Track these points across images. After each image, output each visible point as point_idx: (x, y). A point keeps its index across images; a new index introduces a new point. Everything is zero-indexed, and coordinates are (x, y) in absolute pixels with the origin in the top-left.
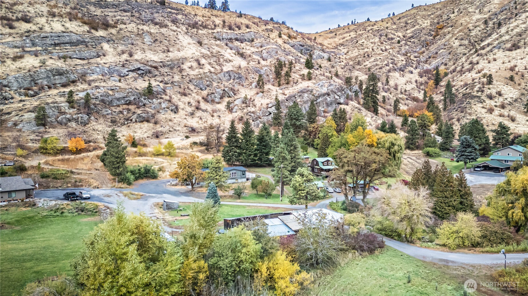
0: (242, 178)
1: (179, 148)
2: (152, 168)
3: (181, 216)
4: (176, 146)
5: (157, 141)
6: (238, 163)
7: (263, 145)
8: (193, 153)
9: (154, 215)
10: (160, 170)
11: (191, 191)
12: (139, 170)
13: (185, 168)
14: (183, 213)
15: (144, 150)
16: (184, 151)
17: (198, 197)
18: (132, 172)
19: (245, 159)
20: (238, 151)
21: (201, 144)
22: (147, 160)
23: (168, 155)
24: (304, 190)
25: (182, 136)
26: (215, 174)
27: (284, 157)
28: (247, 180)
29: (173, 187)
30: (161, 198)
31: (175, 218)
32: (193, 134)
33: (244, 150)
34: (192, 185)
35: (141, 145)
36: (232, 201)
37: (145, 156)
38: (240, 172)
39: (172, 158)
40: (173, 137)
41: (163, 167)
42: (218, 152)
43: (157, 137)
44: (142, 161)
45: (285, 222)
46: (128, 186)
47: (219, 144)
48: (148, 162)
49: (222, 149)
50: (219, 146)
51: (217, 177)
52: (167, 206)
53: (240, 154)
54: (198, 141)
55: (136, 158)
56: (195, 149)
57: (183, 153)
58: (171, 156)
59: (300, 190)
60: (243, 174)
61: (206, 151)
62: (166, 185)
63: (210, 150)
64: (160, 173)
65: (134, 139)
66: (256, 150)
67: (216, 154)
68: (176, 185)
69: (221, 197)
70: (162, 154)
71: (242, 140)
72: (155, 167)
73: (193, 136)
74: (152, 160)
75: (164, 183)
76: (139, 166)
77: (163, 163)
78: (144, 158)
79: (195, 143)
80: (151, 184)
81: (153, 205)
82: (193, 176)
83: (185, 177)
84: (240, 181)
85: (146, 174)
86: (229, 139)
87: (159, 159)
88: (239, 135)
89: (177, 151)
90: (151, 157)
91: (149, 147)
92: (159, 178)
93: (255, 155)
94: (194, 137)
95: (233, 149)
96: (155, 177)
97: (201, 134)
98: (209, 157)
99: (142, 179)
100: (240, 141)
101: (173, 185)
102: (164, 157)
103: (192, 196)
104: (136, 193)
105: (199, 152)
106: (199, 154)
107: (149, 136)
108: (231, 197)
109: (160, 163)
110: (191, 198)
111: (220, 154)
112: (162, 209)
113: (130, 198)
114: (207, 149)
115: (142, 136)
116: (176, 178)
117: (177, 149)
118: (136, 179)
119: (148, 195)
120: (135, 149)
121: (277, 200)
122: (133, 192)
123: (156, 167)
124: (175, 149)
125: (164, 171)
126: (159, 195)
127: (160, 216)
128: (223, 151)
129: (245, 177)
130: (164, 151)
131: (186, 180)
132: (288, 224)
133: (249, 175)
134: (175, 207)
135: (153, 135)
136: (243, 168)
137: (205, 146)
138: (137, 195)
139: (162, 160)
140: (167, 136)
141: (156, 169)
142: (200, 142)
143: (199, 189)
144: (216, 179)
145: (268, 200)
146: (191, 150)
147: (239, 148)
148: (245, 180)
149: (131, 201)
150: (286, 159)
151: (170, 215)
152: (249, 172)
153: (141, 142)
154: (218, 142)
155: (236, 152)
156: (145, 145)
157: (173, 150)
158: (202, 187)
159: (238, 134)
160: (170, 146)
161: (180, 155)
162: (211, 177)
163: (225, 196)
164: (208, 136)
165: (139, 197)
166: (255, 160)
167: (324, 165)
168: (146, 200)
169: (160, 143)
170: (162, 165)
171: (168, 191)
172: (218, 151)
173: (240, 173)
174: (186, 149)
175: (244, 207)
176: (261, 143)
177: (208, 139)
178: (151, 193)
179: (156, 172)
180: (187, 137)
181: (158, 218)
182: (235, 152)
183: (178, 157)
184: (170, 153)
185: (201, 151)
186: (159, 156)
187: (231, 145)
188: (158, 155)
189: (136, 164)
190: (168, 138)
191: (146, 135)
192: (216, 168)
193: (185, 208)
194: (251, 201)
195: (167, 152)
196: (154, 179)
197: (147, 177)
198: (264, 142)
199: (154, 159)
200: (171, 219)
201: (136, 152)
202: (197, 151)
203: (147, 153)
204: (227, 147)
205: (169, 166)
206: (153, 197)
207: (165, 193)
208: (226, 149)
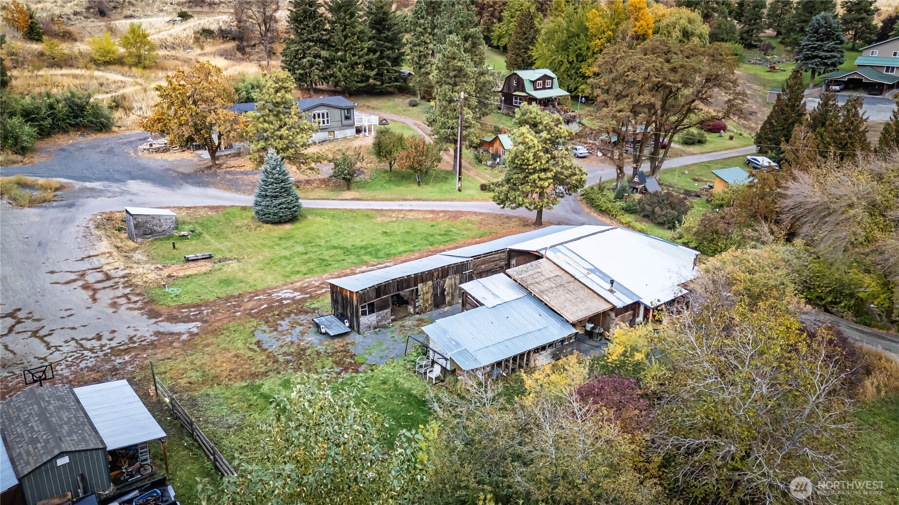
0: (343, 127)
1: (164, 46)
2: (92, 100)
3: (188, 260)
4: (154, 38)
5: (101, 23)
6: (324, 86)
7: (387, 39)
8: (203, 60)
9: (96, 262)
10: (117, 104)
11: (210, 168)
12: (51, 107)
13: (183, 103)
14: (190, 249)
15: (65, 48)
16: (180, 53)
17: (233, 185)
18: (28, 115)
19: (343, 76)
20: (324, 53)
21: (224, 35)
22: (75, 77)
23: (136, 65)
24: (545, 170)
25: (169, 14)
26: (277, 124)
27: (460, 70)
28: (358, 131)
29: (159, 156)
30: (122, 193)
31: (166, 272)
32: (198, 9)
33: (338, 50)
34: (213, 151)
35: (55, 35)
36: (331, 195)
37: (71, 66)
38: (337, 112)
39: (147, 72)
40: (146, 16)
41: (124, 97)
42: (269, 57)
43: (102, 13)
44: (60, 79)
45: (535, 290)
46: (19, 158)
47: (269, 35)
48: (77, 82)
49: (279, 48)
50: (272, 41)
51: (284, 132)
52: (136, 226)
53: (329, 62)
54: (214, 27)
55: (41, 73)
56: (208, 49)
57: (177, 58)
58: (145, 68)
59: (535, 171)
60: (347, 118)
61: (239, 55)
62: (136, 151)
63: (248, 50)
64: (118, 114)
65: (31, 18)
66: (371, 50)
67: (264, 63)
68: (166, 150)
69: (298, 184)
70: (120, 62)
71: (332, 23)
72: (100, 97)
73: (199, 13)
74: (92, 77)
75: (131, 142)
76: (49, 95)
77: (124, 85)
78: (65, 71)
79: (207, 33)
80: (92, 147)
81: (91, 225)
82: (211, 125)
83: (187, 132)
84: (339, 134)
85: (76, 117)
86: (296, 19)
87: (112, 76)
88: (321, 10)
89: (162, 52)
90: (86, 67)
91: (82, 41)
92: (115, 129)
93: (368, 65)
94: (202, 16)
95: (309, 48)
96: (101, 125)
97: (221, 9)
98: (250, 70)
99: (65, 131)
100: (327, 26)
101: (158, 151)
102: (126, 68)
103: (215, 185)
104: (41, 181)
105: (222, 55)
106: (220, 62)
107: (78, 9)
108: (325, 182)
109: (113, 86)
110: (211, 191)
111: (276, 63)
112: (124, 235)
113: (15, 201)
114: (241, 49)
115: (57, 12)
116: (163, 131)
117: (161, 47)
118: (44, 133)
119: (78, 185)
120: (36, 47)
121: (446, 187)
122: (30, 179)
123: (102, 99)
124: (152, 48)
125: (128, 110)
126: (115, 187)
127: (115, 265)
128: (284, 54)
129: (352, 125)
130: (122, 50)
131: (190, 139)
132: (545, 298)
133: (361, 120)
134: (165, 227)
135: (88, 9)
136: (342, 101)
137: (234, 39)
138: (44, 188)
139: (119, 77)
140: (129, 13)
141: (105, 104)
142: (221, 30)
143: (232, 162)
144: (281, 138)
145: (426, 190)
146: (199, 51)
147: (326, 44)
148: (351, 132)
149: (17, 211)
150: (465, 75)
151: (151, 259)
152: (361, 108)
153: (56, 28)
154: (267, 30)
155: (320, 57)
156: (67, 36)
157: (149, 50)
158: (238, 155)
159: (320, 5)
160: (138, 37)
161: (171, 63)
162: (266, 131)
163: (308, 182)
164: (238, 14)
165: (49, 195)
166: (368, 77)
167: (536, 89)
168: (71, 206)
169: (112, 30)
170: (121, 92)
171: (144, 168)
172: (271, 54)
173: (337, 114)
174: (186, 47)
175: (368, 215)
176: (379, 32)
177: (239, 22)
178: (90, 180)
179: (106, 112)
180: (184, 16)
181: (108, 278)
182: (315, 57)
183: (164, 69)
184: (139, 57)
185: (225, 54)
186: (110, 67)
187: (304, 37)
188: (107, 63)
189: (43, 90)
190: (131, 17)
191: (68, 9)
192: (277, 104)
193: (199, 229)
194: (382, 194)
195: (130, 54)
196: (100, 131)
197: (77, 127)
198: (389, 30)
199: (97, 73)
200: (152, 276)
201: (42, 54)
202: (214, 54)
203: (76, 58)
204: (293, 42)
205: (142, 94)
206: (94, 193)
207: (133, 178)
208: (294, 48)
